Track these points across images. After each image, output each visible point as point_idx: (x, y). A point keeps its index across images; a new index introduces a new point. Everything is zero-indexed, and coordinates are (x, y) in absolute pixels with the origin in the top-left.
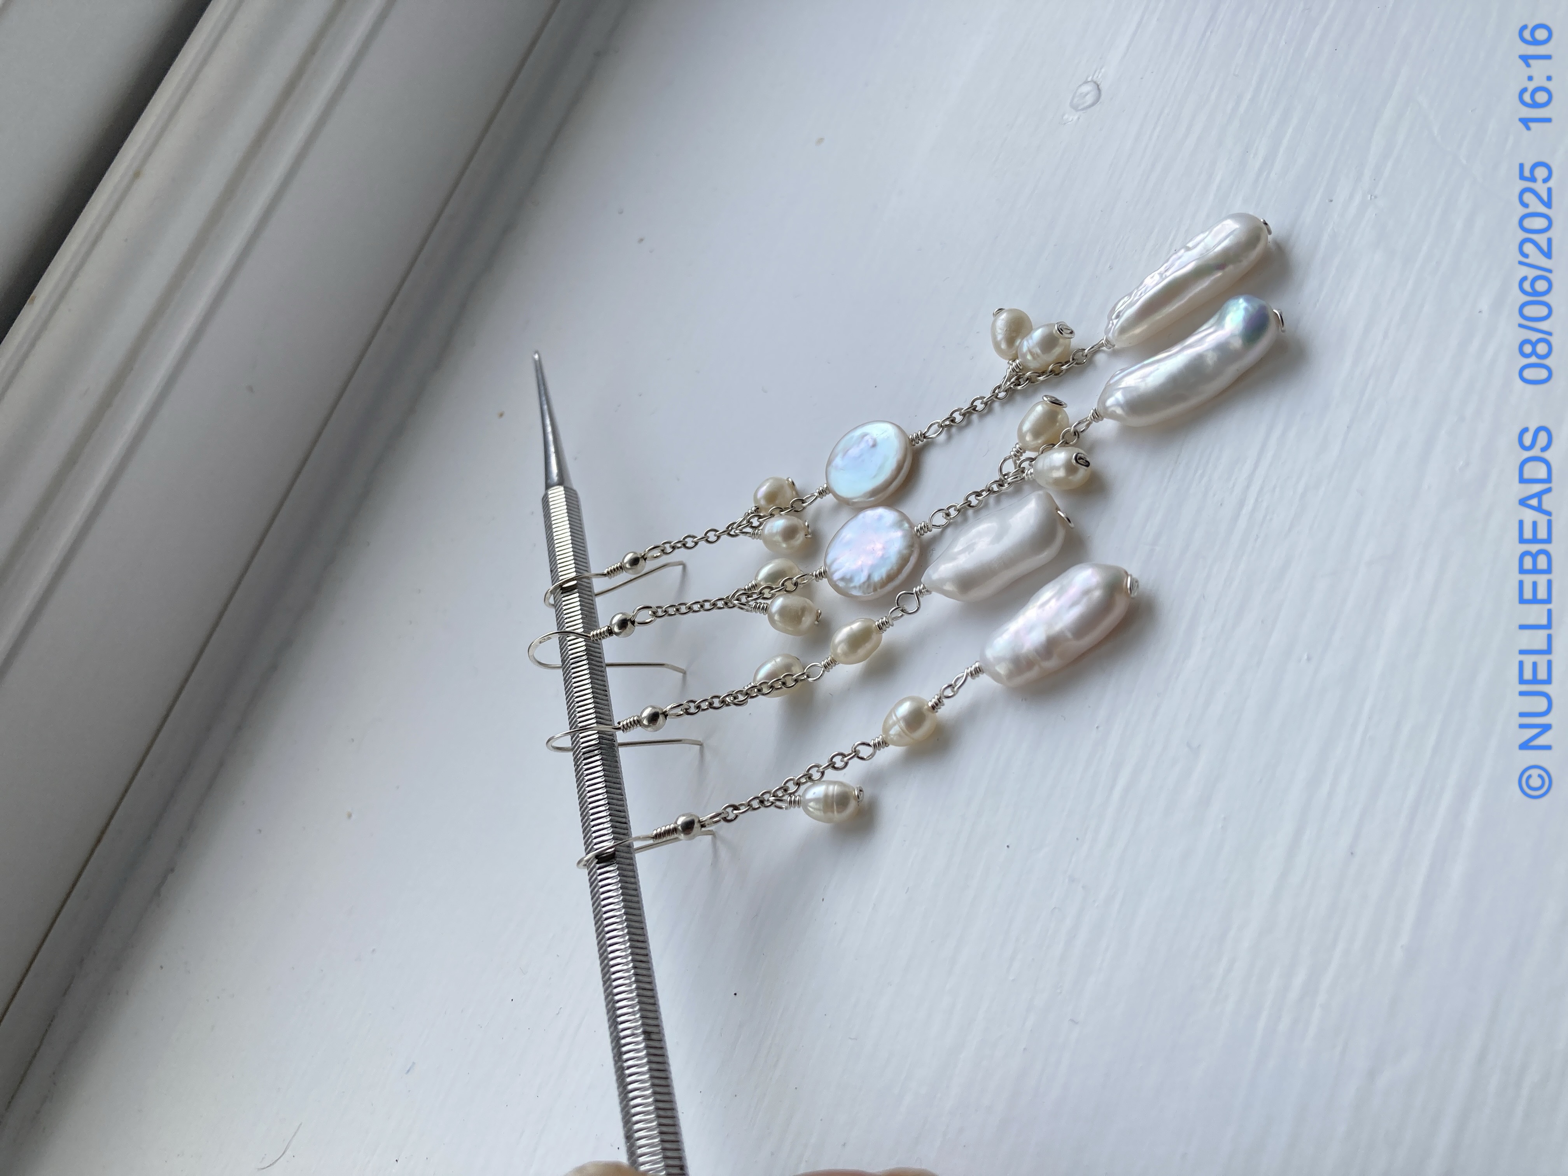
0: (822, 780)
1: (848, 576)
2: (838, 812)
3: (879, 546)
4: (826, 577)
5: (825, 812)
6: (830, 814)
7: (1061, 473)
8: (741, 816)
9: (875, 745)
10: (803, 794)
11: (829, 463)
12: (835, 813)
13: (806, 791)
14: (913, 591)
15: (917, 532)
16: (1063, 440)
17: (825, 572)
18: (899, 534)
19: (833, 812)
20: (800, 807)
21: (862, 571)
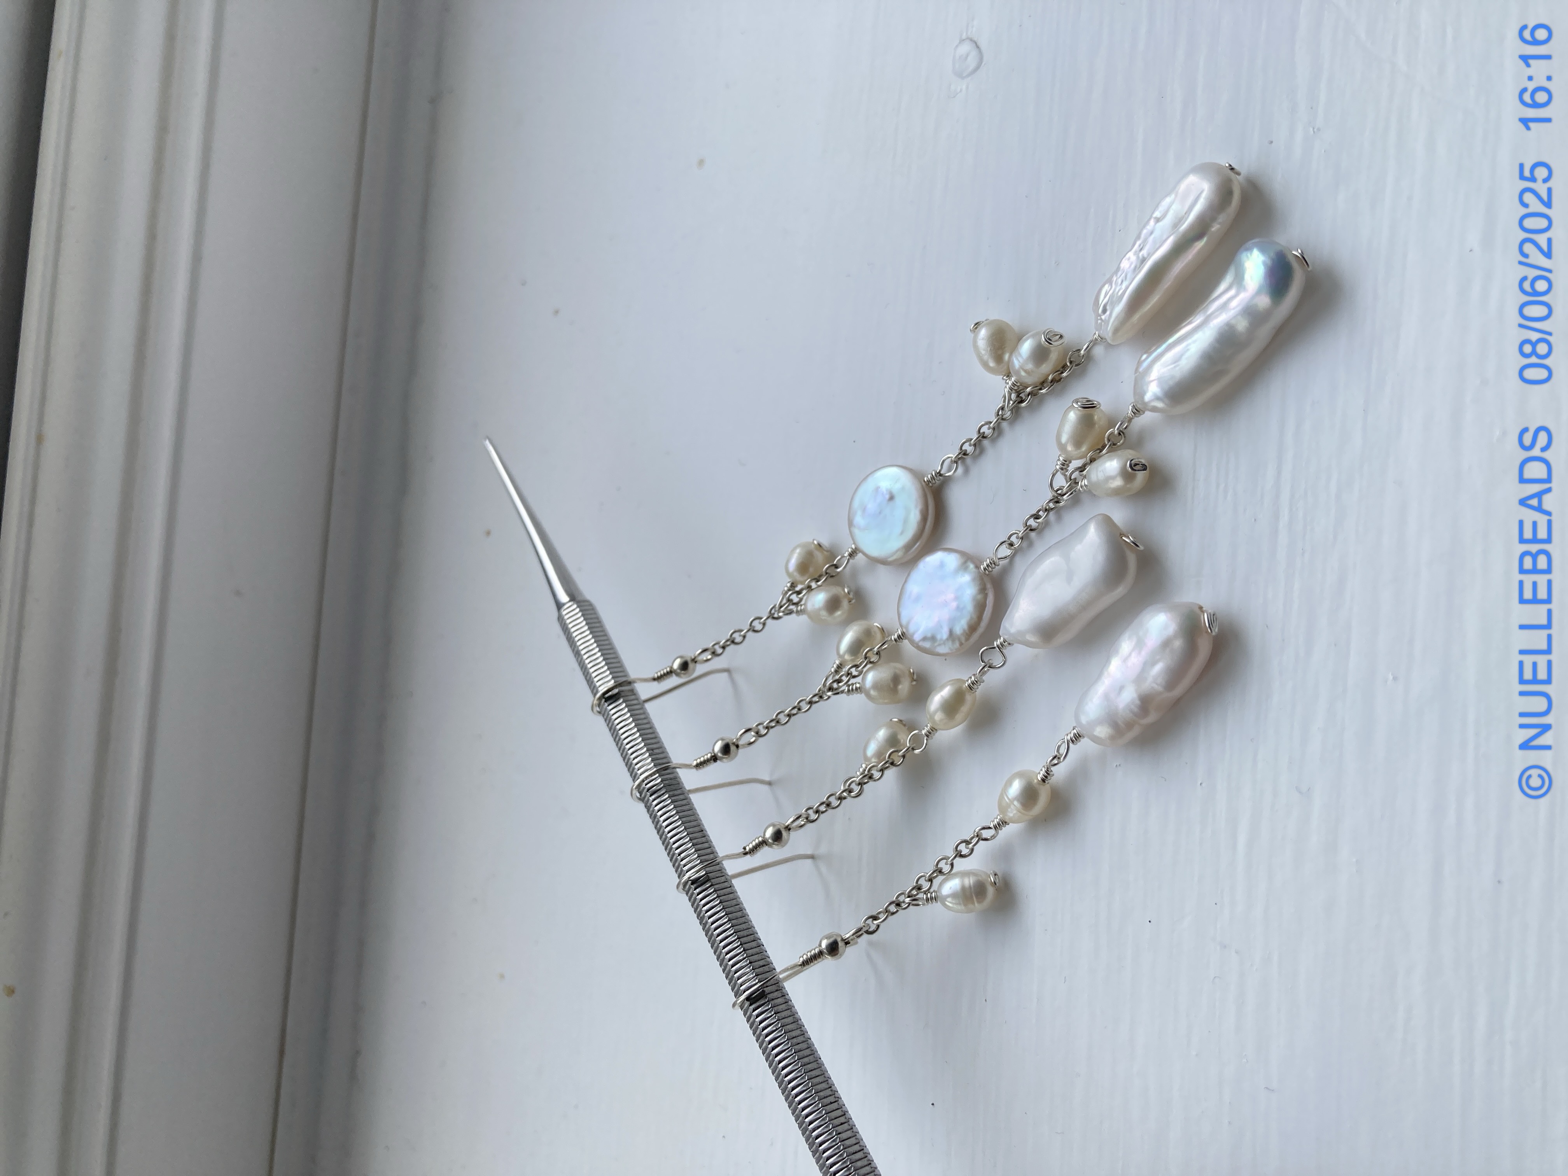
0: (952, 872)
1: (929, 635)
2: (979, 902)
3: (950, 596)
4: (906, 639)
5: (965, 905)
6: (971, 906)
7: (1118, 482)
8: (882, 924)
9: (995, 827)
10: (938, 888)
11: (851, 524)
12: (976, 904)
13: (941, 885)
14: (994, 645)
15: (985, 571)
16: (1109, 443)
17: (903, 634)
18: (966, 578)
19: (973, 903)
20: (937, 902)
21: (941, 627)
